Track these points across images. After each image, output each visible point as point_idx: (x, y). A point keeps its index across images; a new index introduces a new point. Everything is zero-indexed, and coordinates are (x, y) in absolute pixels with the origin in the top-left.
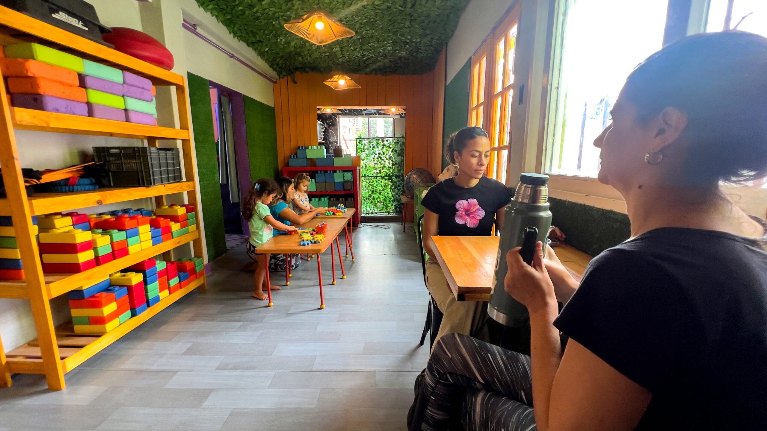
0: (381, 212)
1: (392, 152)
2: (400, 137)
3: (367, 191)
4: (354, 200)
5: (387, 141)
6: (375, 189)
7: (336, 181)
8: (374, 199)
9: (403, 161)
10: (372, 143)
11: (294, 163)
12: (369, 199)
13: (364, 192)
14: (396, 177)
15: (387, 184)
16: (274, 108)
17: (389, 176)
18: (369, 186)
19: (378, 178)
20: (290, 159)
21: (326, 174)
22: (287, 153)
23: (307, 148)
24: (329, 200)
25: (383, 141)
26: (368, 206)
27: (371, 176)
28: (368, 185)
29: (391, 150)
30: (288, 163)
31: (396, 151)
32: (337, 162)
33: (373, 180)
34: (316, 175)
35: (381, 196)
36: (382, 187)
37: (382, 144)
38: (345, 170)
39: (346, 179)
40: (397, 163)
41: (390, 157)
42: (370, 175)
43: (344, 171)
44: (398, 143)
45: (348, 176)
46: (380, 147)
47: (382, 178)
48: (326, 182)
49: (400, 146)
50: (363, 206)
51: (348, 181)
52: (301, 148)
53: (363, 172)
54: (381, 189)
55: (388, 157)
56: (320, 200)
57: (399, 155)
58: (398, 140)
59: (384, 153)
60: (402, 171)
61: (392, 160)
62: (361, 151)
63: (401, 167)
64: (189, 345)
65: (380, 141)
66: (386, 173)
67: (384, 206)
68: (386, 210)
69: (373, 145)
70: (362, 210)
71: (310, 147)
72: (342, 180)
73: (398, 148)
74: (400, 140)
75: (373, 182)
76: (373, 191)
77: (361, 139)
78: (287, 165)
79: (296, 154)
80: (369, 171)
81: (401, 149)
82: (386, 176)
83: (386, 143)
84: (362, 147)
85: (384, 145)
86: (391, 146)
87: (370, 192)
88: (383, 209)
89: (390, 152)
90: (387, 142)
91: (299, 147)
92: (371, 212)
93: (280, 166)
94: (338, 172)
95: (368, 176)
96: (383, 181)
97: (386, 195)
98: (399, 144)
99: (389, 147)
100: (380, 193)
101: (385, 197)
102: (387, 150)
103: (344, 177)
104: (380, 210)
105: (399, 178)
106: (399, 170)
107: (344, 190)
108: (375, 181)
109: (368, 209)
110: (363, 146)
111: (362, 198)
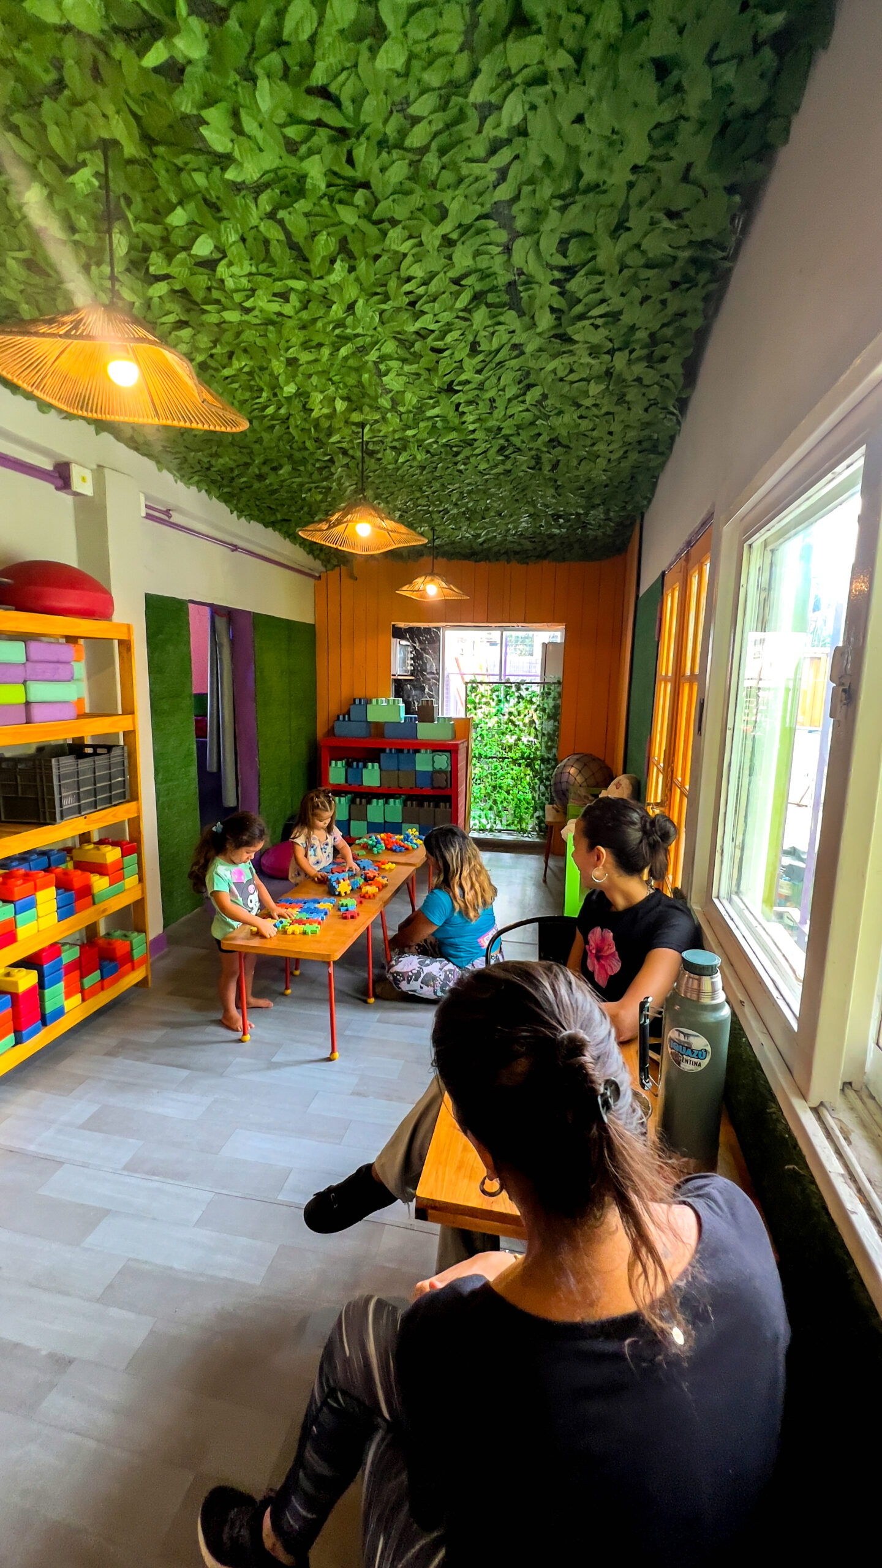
0: (509, 828)
1: (536, 710)
2: (554, 683)
3: (481, 786)
4: (450, 807)
5: (527, 689)
6: (499, 782)
7: (418, 768)
8: (495, 802)
9: (557, 729)
10: (497, 693)
11: (344, 730)
12: (485, 801)
13: (477, 787)
14: (543, 760)
15: (522, 775)
16: (314, 625)
17: (528, 758)
18: (486, 777)
19: (506, 760)
20: (337, 724)
21: (401, 755)
22: (334, 709)
23: (368, 702)
24: (405, 804)
25: (518, 689)
26: (483, 816)
27: (492, 758)
28: (485, 773)
29: (535, 706)
30: (333, 728)
31: (544, 710)
32: (425, 732)
33: (496, 764)
34: (382, 756)
35: (510, 797)
36: (512, 778)
37: (517, 694)
38: (437, 748)
39: (437, 766)
40: (545, 732)
41: (532, 722)
42: (489, 755)
43: (434, 751)
44: (549, 694)
45: (442, 761)
46: (512, 700)
47: (515, 762)
48: (399, 770)
49: (554, 700)
50: (472, 814)
51: (440, 771)
52: (357, 702)
53: (476, 748)
54: (512, 783)
55: (527, 720)
56: (387, 802)
57: (549, 718)
58: (549, 689)
59: (519, 714)
60: (554, 750)
61: (535, 728)
62: (475, 708)
63: (552, 740)
64: (94, 1108)
65: (514, 689)
66: (523, 753)
67: (515, 817)
68: (519, 827)
69: (498, 696)
70: (472, 823)
71: (374, 701)
72: (430, 769)
73: (550, 703)
74: (552, 688)
75: (496, 768)
76: (494, 787)
77: (474, 685)
78: (331, 732)
79: (348, 713)
80: (488, 746)
81: (554, 707)
82: (522, 758)
83: (524, 693)
84: (477, 701)
85: (520, 697)
86: (534, 700)
87: (489, 789)
88: (513, 823)
89: (532, 711)
90: (527, 692)
91: (354, 700)
92: (488, 827)
93: (321, 730)
94: (423, 751)
95: (486, 757)
96: (516, 768)
97: (521, 796)
98: (552, 696)
99: (531, 702)
100: (508, 792)
101: (519, 800)
102: (526, 708)
103: (434, 762)
104: (507, 825)
105: (549, 763)
106: (549, 749)
107: (433, 788)
108: (499, 767)
109: (484, 821)
110: (478, 697)
111: (472, 799)
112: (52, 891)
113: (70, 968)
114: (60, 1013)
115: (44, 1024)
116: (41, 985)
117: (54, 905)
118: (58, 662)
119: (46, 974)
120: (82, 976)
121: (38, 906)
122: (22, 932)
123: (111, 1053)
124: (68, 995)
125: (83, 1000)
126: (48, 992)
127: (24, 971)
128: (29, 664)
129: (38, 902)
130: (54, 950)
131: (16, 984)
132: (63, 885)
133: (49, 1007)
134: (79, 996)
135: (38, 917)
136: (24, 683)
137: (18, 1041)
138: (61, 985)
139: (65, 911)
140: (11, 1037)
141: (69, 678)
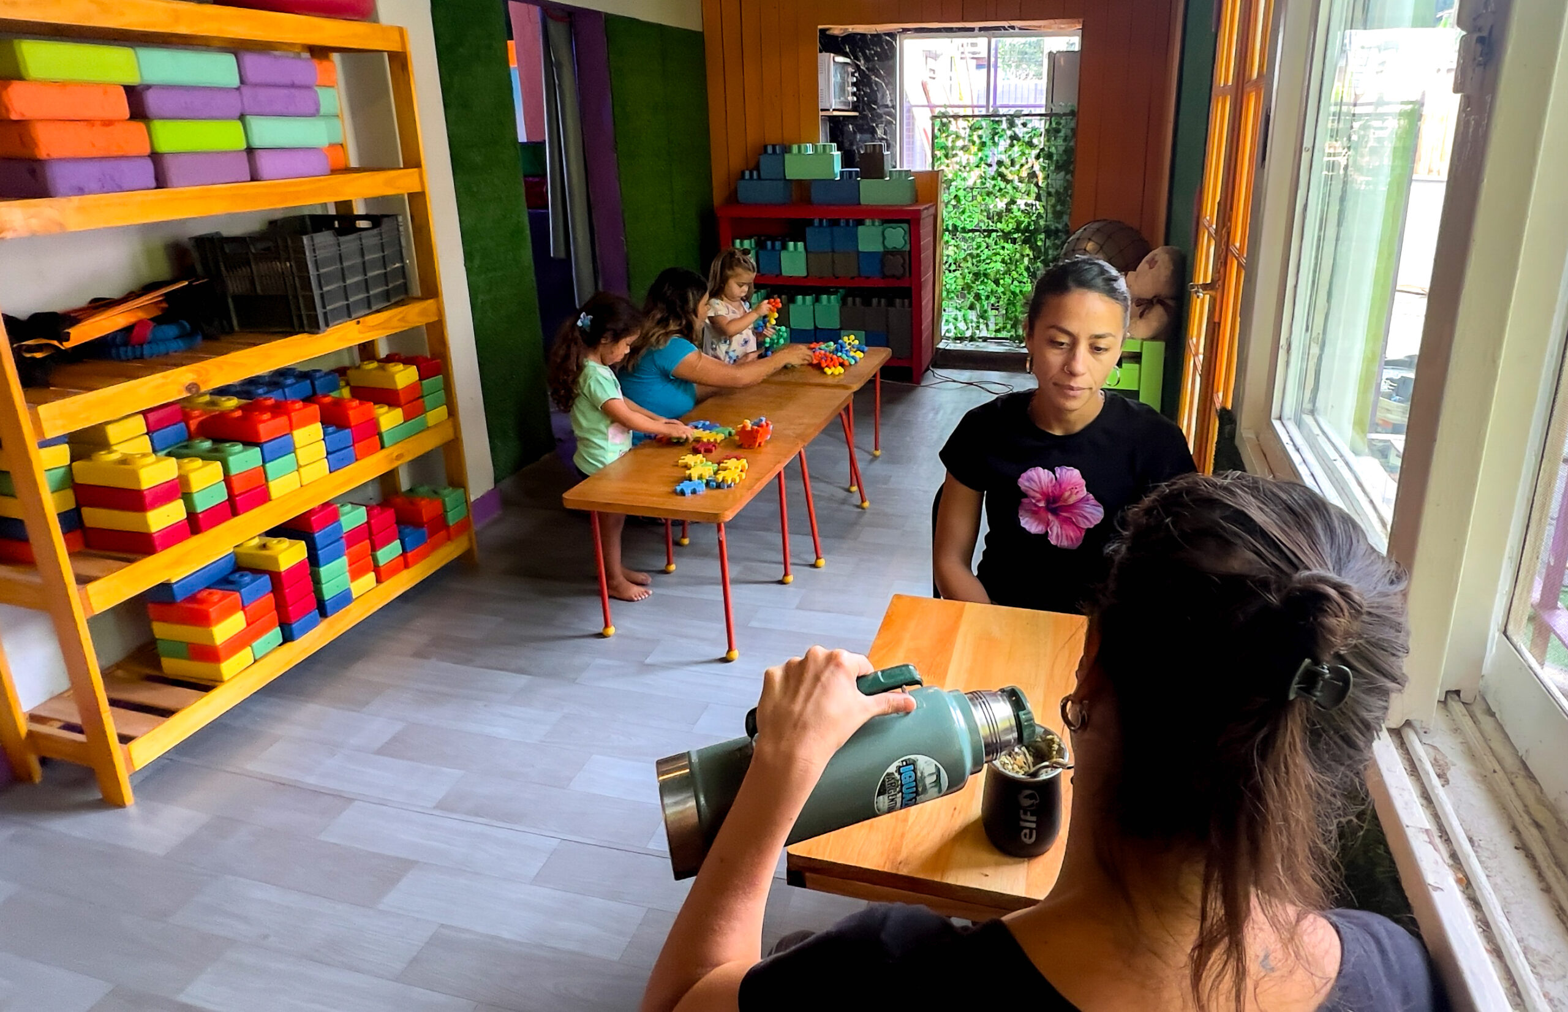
0: (999, 335)
1: (1038, 157)
2: (1065, 114)
3: (958, 273)
4: (910, 305)
5: (1024, 125)
6: (983, 266)
7: (862, 248)
8: (978, 297)
9: (1069, 186)
10: (980, 132)
11: (752, 192)
12: (964, 296)
13: (952, 275)
14: (1049, 232)
15: (1018, 256)
16: (702, 36)
17: (1027, 229)
18: (965, 259)
19: (994, 235)
20: (742, 183)
21: (835, 229)
22: (736, 161)
23: (787, 149)
24: (844, 302)
25: (1012, 125)
26: (960, 318)
27: (973, 231)
28: (963, 255)
29: (1035, 152)
30: (736, 191)
31: (1049, 156)
32: (871, 192)
33: (979, 240)
34: (808, 230)
35: (1001, 289)
36: (1003, 261)
37: (1009, 133)
38: (889, 216)
39: (890, 245)
40: (1052, 190)
41: (1033, 175)
42: (969, 227)
43: (885, 222)
44: (1057, 131)
45: (897, 237)
46: (1002, 142)
47: (1007, 236)
48: (833, 251)
49: (1065, 140)
50: (945, 315)
51: (894, 252)
52: (770, 150)
53: (948, 216)
54: (1000, 266)
55: (1024, 173)
56: (817, 300)
57: (1059, 168)
58: (1058, 123)
59: (1013, 163)
60: (1066, 218)
61: (1037, 185)
62: (946, 156)
63: (1063, 203)
64: (398, 726)
65: (1004, 125)
66: (1019, 223)
67: (1008, 318)
68: (1013, 333)
69: (980, 137)
70: (944, 328)
71: (795, 148)
72: (880, 249)
73: (1058, 146)
74: (1063, 122)
75: (979, 247)
76: (977, 275)
77: (945, 120)
78: (732, 198)
79: (757, 167)
80: (967, 214)
81: (1065, 151)
82: (1017, 230)
83: (1020, 131)
84: (950, 144)
85: (1014, 138)
86: (1035, 141)
87: (969, 278)
88: (1004, 328)
89: (1032, 160)
90: (1025, 130)
91: (765, 147)
92: (968, 334)
93: (718, 197)
94: (868, 222)
95: (964, 230)
96: (1009, 246)
97: (1015, 287)
98: (1062, 134)
99: (1030, 144)
100: (996, 282)
101: (1013, 293)
102: (1023, 154)
103: (884, 238)
104: (997, 331)
105: (1057, 237)
106: (1058, 215)
107: (884, 277)
108: (984, 245)
109: (962, 326)
110: (950, 139)
111: (945, 294)
112: (316, 429)
113: (354, 537)
114: (345, 599)
115: (324, 614)
116: (313, 560)
117: (321, 448)
118: (293, 86)
119: (319, 546)
120: (374, 549)
121: (298, 451)
122: (277, 487)
123: (419, 654)
124: (355, 574)
125: (379, 581)
126: (325, 571)
127: (286, 542)
128: (245, 90)
129: (297, 445)
130: (328, 512)
131: (275, 560)
132: (332, 419)
133: (329, 591)
134: (371, 576)
135: (299, 467)
136: (242, 118)
137: (287, 638)
138: (343, 561)
139: (336, 458)
140: (276, 633)
141: (312, 111)
